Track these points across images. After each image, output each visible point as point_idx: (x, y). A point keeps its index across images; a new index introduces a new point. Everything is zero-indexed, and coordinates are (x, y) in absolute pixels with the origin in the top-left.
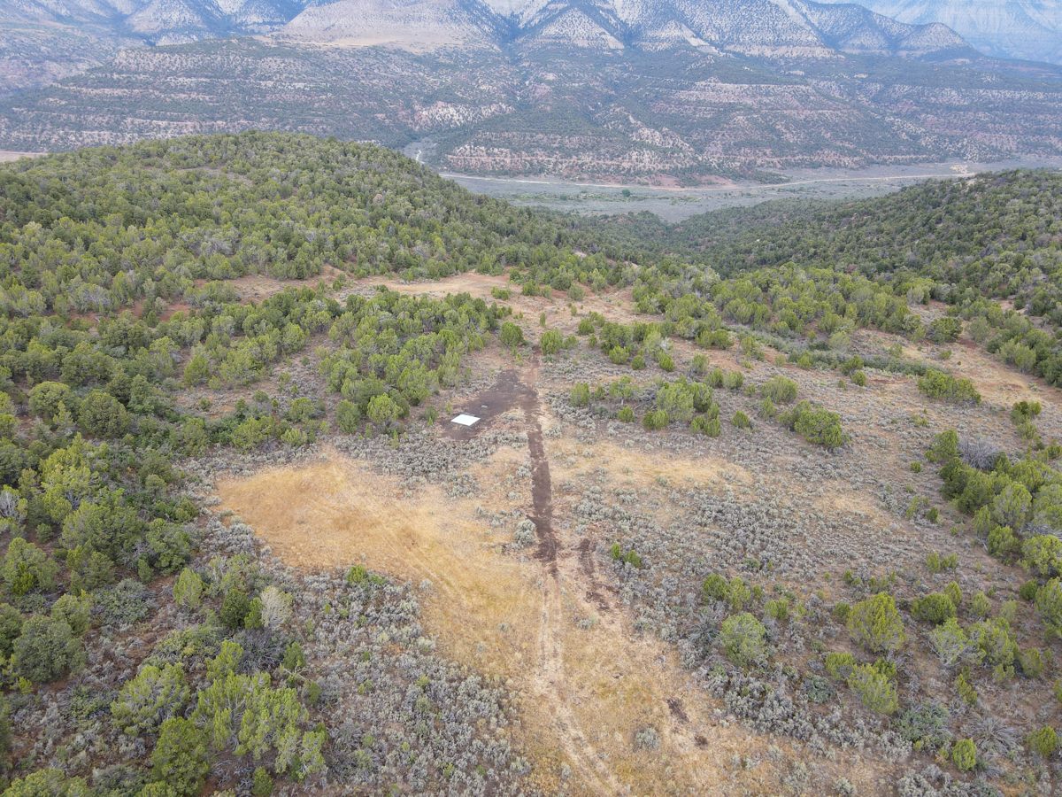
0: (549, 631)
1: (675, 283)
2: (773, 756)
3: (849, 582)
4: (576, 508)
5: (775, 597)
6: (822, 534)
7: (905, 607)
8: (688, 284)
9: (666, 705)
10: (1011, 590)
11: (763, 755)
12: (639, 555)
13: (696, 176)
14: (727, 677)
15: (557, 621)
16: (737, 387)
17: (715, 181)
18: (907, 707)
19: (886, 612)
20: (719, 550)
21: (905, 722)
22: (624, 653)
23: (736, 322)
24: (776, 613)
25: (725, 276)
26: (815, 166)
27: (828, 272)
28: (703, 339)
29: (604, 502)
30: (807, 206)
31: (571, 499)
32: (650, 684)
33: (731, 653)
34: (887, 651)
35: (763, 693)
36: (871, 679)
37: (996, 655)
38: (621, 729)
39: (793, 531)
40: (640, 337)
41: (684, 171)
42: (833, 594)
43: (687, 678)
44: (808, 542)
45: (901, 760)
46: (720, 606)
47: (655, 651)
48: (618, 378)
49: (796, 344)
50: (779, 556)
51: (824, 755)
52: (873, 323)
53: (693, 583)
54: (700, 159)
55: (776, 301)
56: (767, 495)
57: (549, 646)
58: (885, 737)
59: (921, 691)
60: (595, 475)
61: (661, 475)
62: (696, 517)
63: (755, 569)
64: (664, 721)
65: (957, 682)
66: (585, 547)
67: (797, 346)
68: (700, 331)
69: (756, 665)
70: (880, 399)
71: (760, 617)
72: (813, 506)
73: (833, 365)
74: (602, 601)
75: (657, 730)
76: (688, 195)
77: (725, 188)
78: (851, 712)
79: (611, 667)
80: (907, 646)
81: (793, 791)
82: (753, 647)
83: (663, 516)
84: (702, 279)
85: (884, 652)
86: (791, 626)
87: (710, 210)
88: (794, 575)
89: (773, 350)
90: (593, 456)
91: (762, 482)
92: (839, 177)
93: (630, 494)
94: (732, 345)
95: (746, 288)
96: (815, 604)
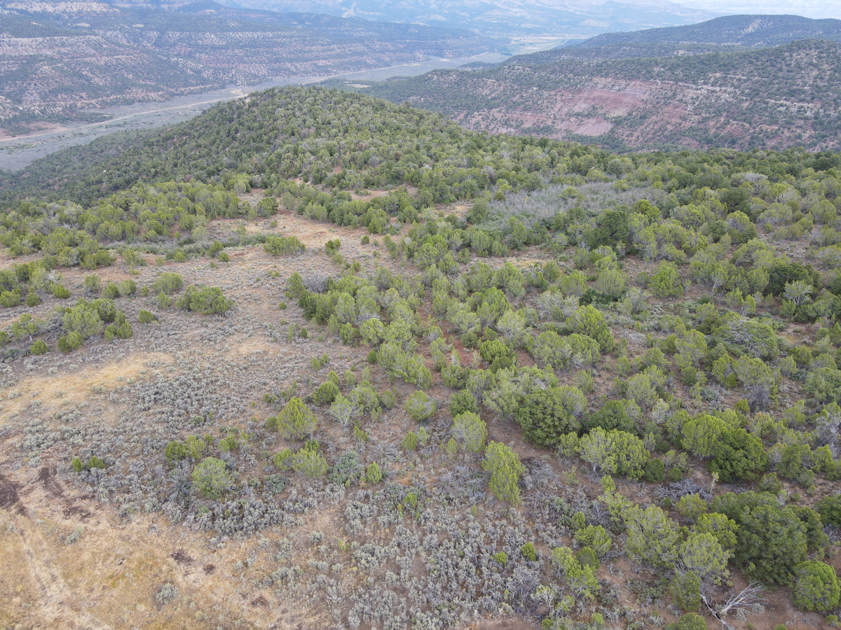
0: (39, 563)
1: (40, 222)
2: (264, 547)
3: (269, 401)
4: (22, 446)
5: (223, 436)
6: (239, 376)
7: (309, 401)
8: (55, 220)
9: (171, 560)
10: (363, 361)
11: (256, 550)
12: (101, 458)
13: (23, 124)
14: (210, 512)
15: (43, 550)
16: (133, 292)
17: (44, 127)
18: (332, 463)
19: (299, 409)
20: (168, 422)
21: (335, 474)
22: (120, 541)
23: (112, 241)
24: (228, 447)
25: (86, 206)
26: (129, 102)
27: (172, 184)
28: (87, 262)
29: (49, 429)
30: (135, 136)
31: (14, 440)
32: (151, 552)
33: (208, 493)
34: (309, 435)
35: (241, 508)
36: (306, 458)
37: (369, 404)
38: (140, 601)
39: (218, 383)
40: (25, 276)
41: (9, 122)
42: (261, 415)
43: (180, 530)
44: (232, 387)
45: (342, 499)
46: (185, 463)
47: (146, 525)
48: (18, 319)
49: (168, 245)
50: (215, 406)
51: (296, 524)
52: (219, 215)
53: (157, 457)
54: (21, 108)
55: (139, 216)
56: (189, 366)
57: (45, 576)
58: (328, 490)
59: (338, 449)
60: (29, 411)
61: (94, 385)
62: (139, 406)
63: (201, 424)
64: (175, 572)
65: (355, 432)
66: (45, 475)
67: (169, 246)
68: (81, 256)
69: (228, 492)
70: (243, 267)
71: (218, 456)
72: (226, 360)
73: (201, 253)
74: (81, 511)
75: (172, 582)
76: (22, 143)
77: (56, 131)
78: (302, 485)
79: (112, 559)
80: (319, 426)
81: (285, 561)
82: (222, 480)
83: (110, 417)
84: (66, 212)
85: (308, 436)
86: (242, 451)
87: (50, 153)
88: (231, 414)
89: (151, 254)
90: (20, 395)
91: (182, 358)
93: (72, 412)
94: (115, 260)
95: (109, 211)
96: (253, 428)
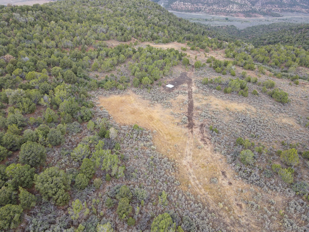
0: (189, 148)
1: (239, 48)
2: (251, 191)
3: (283, 144)
4: (200, 114)
5: (258, 146)
6: (276, 129)
7: (300, 153)
8: (243, 49)
9: (221, 172)
11: (248, 189)
12: (218, 130)
13: (251, 14)
14: (240, 167)
15: (191, 146)
16: (255, 82)
17: (257, 16)
18: (296, 182)
19: (294, 154)
20: (243, 131)
21: (294, 186)
22: (210, 157)
23: (258, 62)
24: (258, 151)
25: (256, 47)
26: (292, 11)
27: (292, 47)
28: (246, 66)
29: (209, 113)
30: (288, 25)
31: (199, 111)
32: (217, 166)
33: (243, 160)
34: (292, 166)
35: (251, 173)
36: (286, 173)
38: (207, 177)
39: (267, 127)
40: (226, 65)
41: (247, 12)
42: (277, 147)
43: (228, 166)
44: (272, 131)
45: (291, 197)
46: (241, 147)
47: (219, 157)
48: (217, 77)
49: (277, 70)
50: (261, 134)
51: (267, 192)
52: (304, 65)
53: (233, 139)
54: (253, 8)
55: (272, 56)
56: (260, 116)
57: (188, 152)
58: (287, 190)
59: (301, 178)
60: (207, 105)
61: (227, 107)
62: (237, 120)
63: (253, 137)
64: (220, 176)
66: (202, 125)
67: (277, 71)
68: (245, 64)
69: (250, 165)
70: (303, 89)
71: (253, 151)
72: (275, 121)
73: (288, 78)
74: (205, 142)
75: (217, 179)
76: (247, 20)
77: (260, 18)
78: (278, 181)
79: (206, 160)
80: (299, 165)
81: (256, 200)
82: (249, 160)
83: (227, 119)
84: (248, 48)
85: (291, 166)
86: (262, 155)
87: (254, 26)
88: (265, 140)
89: (269, 71)
90: (207, 100)
91: (259, 112)
92: (301, 16)
93: (217, 112)
94: (255, 69)
95: (262, 51)
96: (271, 150)
